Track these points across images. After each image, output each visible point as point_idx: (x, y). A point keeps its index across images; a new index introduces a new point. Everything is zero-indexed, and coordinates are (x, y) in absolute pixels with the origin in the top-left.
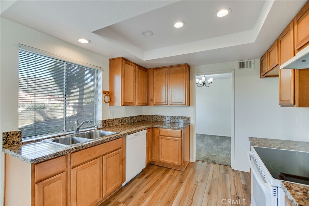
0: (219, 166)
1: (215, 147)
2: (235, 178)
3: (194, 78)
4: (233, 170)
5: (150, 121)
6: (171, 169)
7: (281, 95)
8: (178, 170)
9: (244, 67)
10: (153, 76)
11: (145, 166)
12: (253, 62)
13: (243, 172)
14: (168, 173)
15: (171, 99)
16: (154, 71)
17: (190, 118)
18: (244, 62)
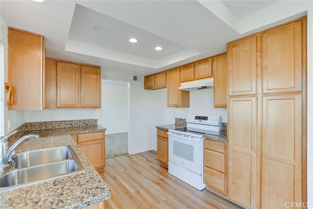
0: (122, 157)
2: (138, 158)
4: (132, 155)
7: (168, 101)
9: (136, 80)
15: (83, 100)
16: (58, 64)
17: (97, 120)
18: (136, 77)
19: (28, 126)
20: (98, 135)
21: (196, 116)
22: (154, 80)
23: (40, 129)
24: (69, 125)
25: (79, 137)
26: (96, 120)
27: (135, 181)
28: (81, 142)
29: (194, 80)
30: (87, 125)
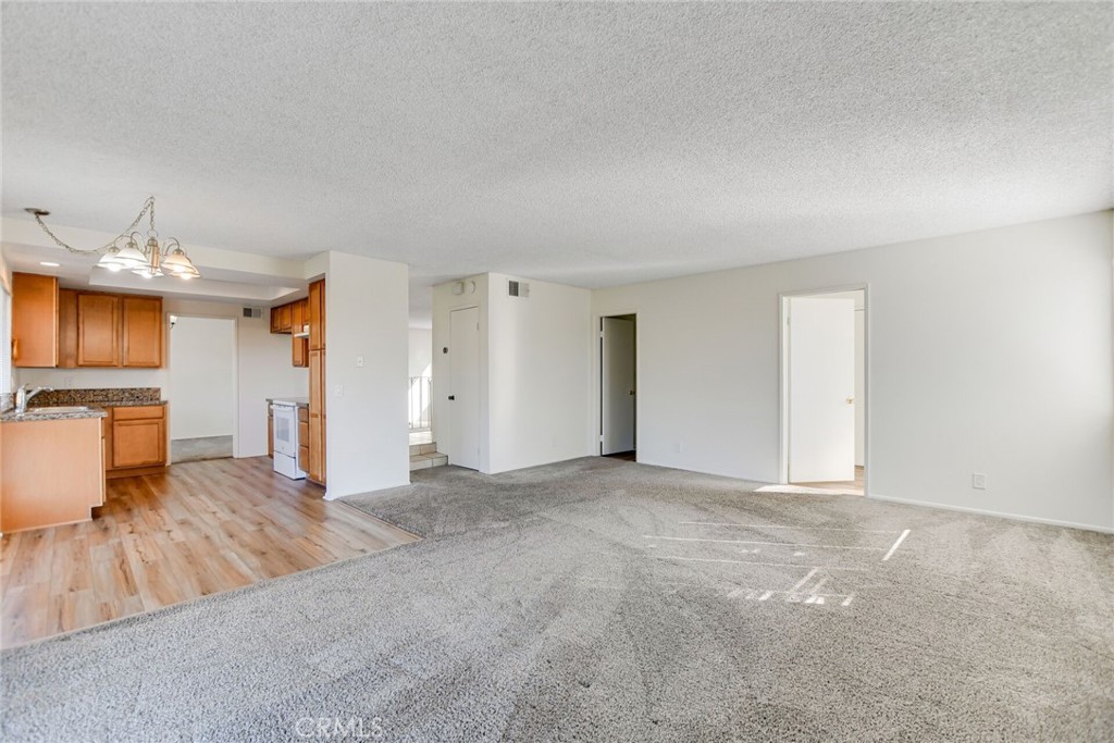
16: (81, 297)
20: (154, 411)
26: (158, 390)
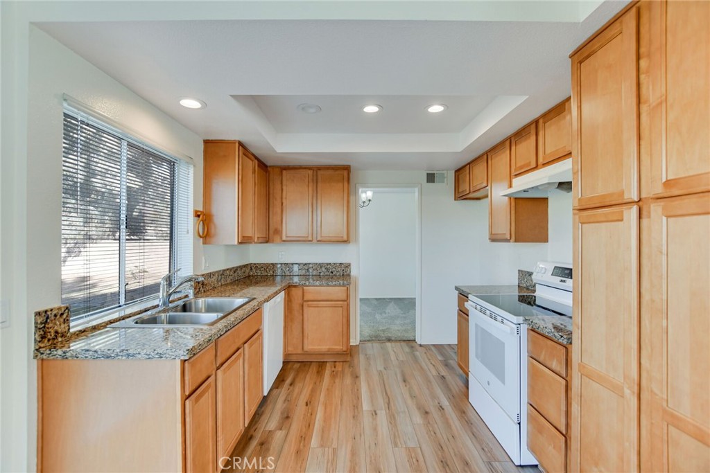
0: (398, 344)
1: (378, 317)
2: (428, 355)
3: (356, 193)
4: (421, 345)
5: (267, 276)
6: (327, 362)
7: (491, 227)
8: (340, 362)
9: (433, 181)
10: (282, 183)
11: (282, 366)
12: (445, 175)
13: (434, 345)
14: (325, 369)
15: (319, 229)
17: (350, 265)
18: (434, 174)
19: (253, 268)
21: (555, 267)
22: (468, 176)
23: (266, 274)
24: (304, 271)
25: (305, 291)
27: (386, 393)
28: (308, 301)
29: (536, 167)
30: (332, 273)
